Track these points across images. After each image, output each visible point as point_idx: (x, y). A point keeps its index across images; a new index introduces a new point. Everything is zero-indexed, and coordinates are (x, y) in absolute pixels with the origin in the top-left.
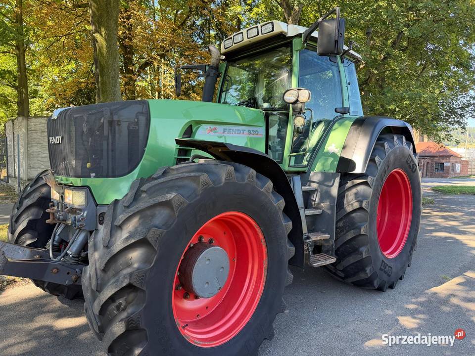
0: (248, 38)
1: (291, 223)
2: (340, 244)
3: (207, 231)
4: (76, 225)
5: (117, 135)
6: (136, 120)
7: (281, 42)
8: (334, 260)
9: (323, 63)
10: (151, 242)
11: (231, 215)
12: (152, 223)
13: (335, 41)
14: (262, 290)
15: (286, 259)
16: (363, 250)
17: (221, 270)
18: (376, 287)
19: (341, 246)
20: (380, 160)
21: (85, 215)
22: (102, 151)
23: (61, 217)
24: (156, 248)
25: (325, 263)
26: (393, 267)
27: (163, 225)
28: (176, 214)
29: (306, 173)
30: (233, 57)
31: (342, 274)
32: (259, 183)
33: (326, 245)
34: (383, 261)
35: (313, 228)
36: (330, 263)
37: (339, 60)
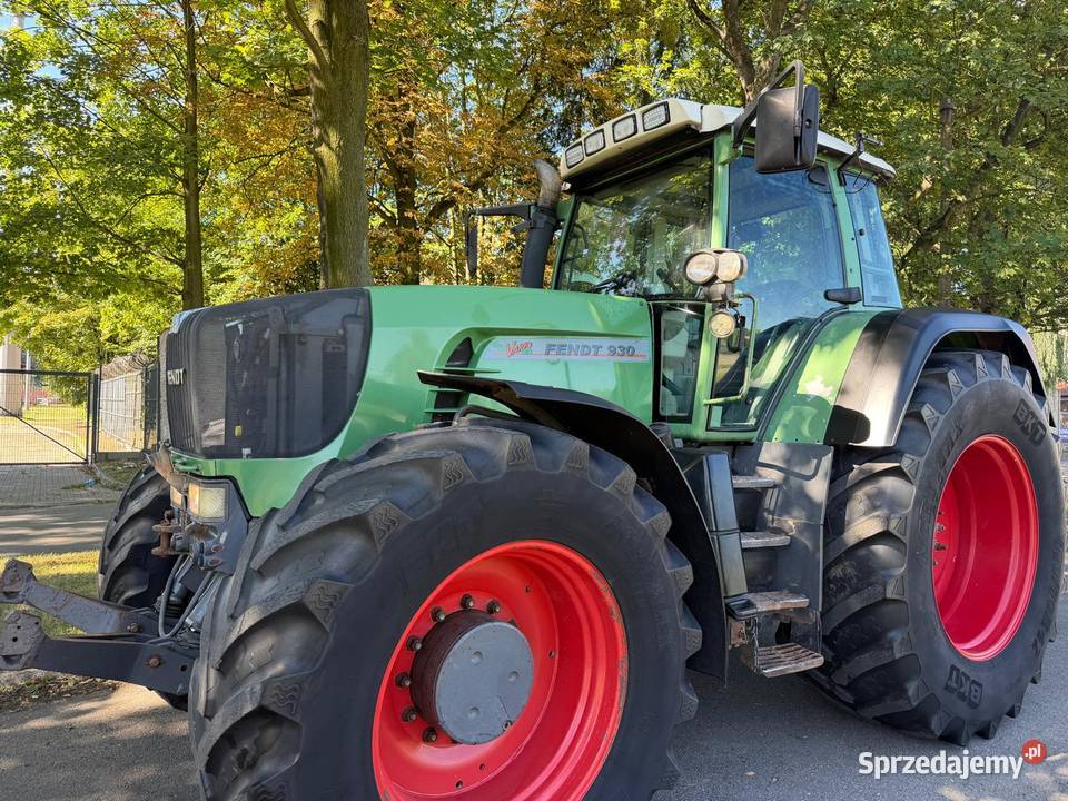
0: (615, 141)
1: (688, 570)
2: (837, 618)
3: (480, 583)
4: (202, 562)
5: (298, 366)
6: (341, 332)
7: (687, 145)
8: (819, 661)
9: (793, 188)
10: (315, 612)
11: (539, 549)
12: (323, 567)
13: (796, 138)
14: (615, 732)
15: (678, 661)
16: (896, 635)
17: (512, 679)
18: (938, 734)
19: (841, 626)
20: (937, 414)
21: (222, 540)
22: (264, 399)
23: (178, 543)
24: (328, 628)
25: (795, 668)
26: (984, 684)
27: (348, 573)
28: (380, 548)
29: (752, 444)
30: (588, 183)
31: (848, 695)
32: (599, 472)
33: (800, 621)
34: (953, 667)
35: (770, 578)
36: (809, 667)
37: (833, 178)
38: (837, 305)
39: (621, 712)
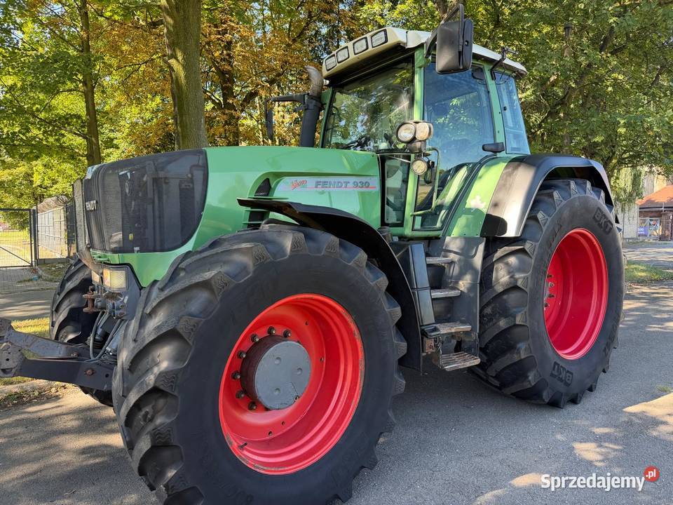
0: (355, 54)
1: (398, 309)
2: (488, 337)
3: (281, 321)
4: (114, 313)
5: (165, 197)
6: (190, 176)
7: (398, 57)
8: (477, 361)
9: (462, 82)
10: (183, 334)
11: (312, 299)
12: (186, 310)
13: (459, 52)
14: (358, 400)
15: (394, 361)
16: (522, 346)
17: (299, 373)
18: (547, 401)
19: (490, 342)
20: (547, 217)
21: (125, 301)
22: (145, 217)
23: (99, 304)
24: (191, 343)
25: (463, 365)
26: (574, 372)
27: (201, 312)
28: (219, 298)
29: (439, 238)
30: (340, 80)
31: (496, 381)
32: (345, 255)
33: (467, 339)
34: (555, 363)
35: (449, 316)
36: (471, 365)
37: (488, 75)
38: (491, 153)
39: (361, 389)
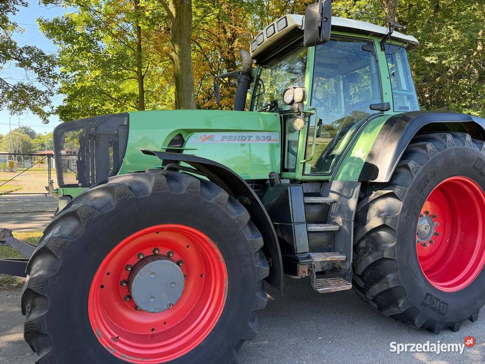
0: (267, 38)
1: (260, 239)
8: (349, 287)
10: (53, 251)
13: (319, 28)
15: (255, 282)
17: (173, 285)
18: (420, 326)
20: (418, 165)
24: (59, 257)
25: (335, 289)
26: (449, 303)
27: (70, 235)
28: (84, 225)
31: (375, 304)
32: (207, 193)
33: (343, 267)
34: (428, 294)
35: (330, 246)
36: (343, 289)
37: (378, 47)
38: (379, 112)
39: (224, 303)
